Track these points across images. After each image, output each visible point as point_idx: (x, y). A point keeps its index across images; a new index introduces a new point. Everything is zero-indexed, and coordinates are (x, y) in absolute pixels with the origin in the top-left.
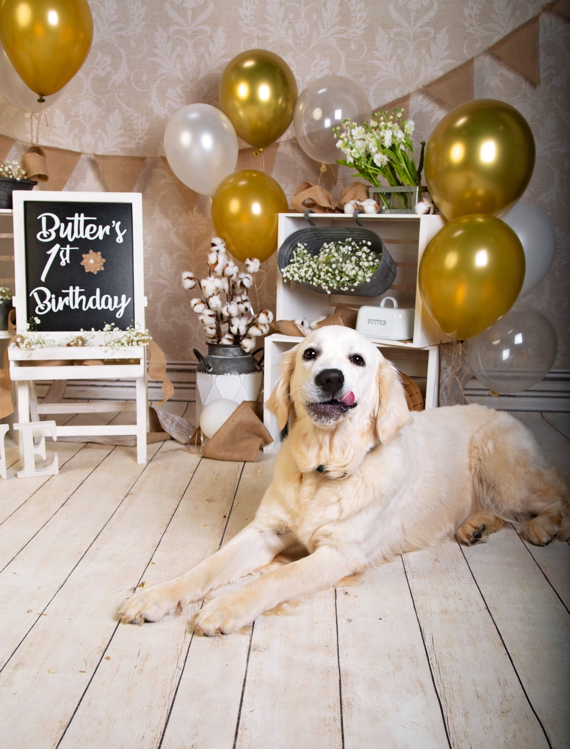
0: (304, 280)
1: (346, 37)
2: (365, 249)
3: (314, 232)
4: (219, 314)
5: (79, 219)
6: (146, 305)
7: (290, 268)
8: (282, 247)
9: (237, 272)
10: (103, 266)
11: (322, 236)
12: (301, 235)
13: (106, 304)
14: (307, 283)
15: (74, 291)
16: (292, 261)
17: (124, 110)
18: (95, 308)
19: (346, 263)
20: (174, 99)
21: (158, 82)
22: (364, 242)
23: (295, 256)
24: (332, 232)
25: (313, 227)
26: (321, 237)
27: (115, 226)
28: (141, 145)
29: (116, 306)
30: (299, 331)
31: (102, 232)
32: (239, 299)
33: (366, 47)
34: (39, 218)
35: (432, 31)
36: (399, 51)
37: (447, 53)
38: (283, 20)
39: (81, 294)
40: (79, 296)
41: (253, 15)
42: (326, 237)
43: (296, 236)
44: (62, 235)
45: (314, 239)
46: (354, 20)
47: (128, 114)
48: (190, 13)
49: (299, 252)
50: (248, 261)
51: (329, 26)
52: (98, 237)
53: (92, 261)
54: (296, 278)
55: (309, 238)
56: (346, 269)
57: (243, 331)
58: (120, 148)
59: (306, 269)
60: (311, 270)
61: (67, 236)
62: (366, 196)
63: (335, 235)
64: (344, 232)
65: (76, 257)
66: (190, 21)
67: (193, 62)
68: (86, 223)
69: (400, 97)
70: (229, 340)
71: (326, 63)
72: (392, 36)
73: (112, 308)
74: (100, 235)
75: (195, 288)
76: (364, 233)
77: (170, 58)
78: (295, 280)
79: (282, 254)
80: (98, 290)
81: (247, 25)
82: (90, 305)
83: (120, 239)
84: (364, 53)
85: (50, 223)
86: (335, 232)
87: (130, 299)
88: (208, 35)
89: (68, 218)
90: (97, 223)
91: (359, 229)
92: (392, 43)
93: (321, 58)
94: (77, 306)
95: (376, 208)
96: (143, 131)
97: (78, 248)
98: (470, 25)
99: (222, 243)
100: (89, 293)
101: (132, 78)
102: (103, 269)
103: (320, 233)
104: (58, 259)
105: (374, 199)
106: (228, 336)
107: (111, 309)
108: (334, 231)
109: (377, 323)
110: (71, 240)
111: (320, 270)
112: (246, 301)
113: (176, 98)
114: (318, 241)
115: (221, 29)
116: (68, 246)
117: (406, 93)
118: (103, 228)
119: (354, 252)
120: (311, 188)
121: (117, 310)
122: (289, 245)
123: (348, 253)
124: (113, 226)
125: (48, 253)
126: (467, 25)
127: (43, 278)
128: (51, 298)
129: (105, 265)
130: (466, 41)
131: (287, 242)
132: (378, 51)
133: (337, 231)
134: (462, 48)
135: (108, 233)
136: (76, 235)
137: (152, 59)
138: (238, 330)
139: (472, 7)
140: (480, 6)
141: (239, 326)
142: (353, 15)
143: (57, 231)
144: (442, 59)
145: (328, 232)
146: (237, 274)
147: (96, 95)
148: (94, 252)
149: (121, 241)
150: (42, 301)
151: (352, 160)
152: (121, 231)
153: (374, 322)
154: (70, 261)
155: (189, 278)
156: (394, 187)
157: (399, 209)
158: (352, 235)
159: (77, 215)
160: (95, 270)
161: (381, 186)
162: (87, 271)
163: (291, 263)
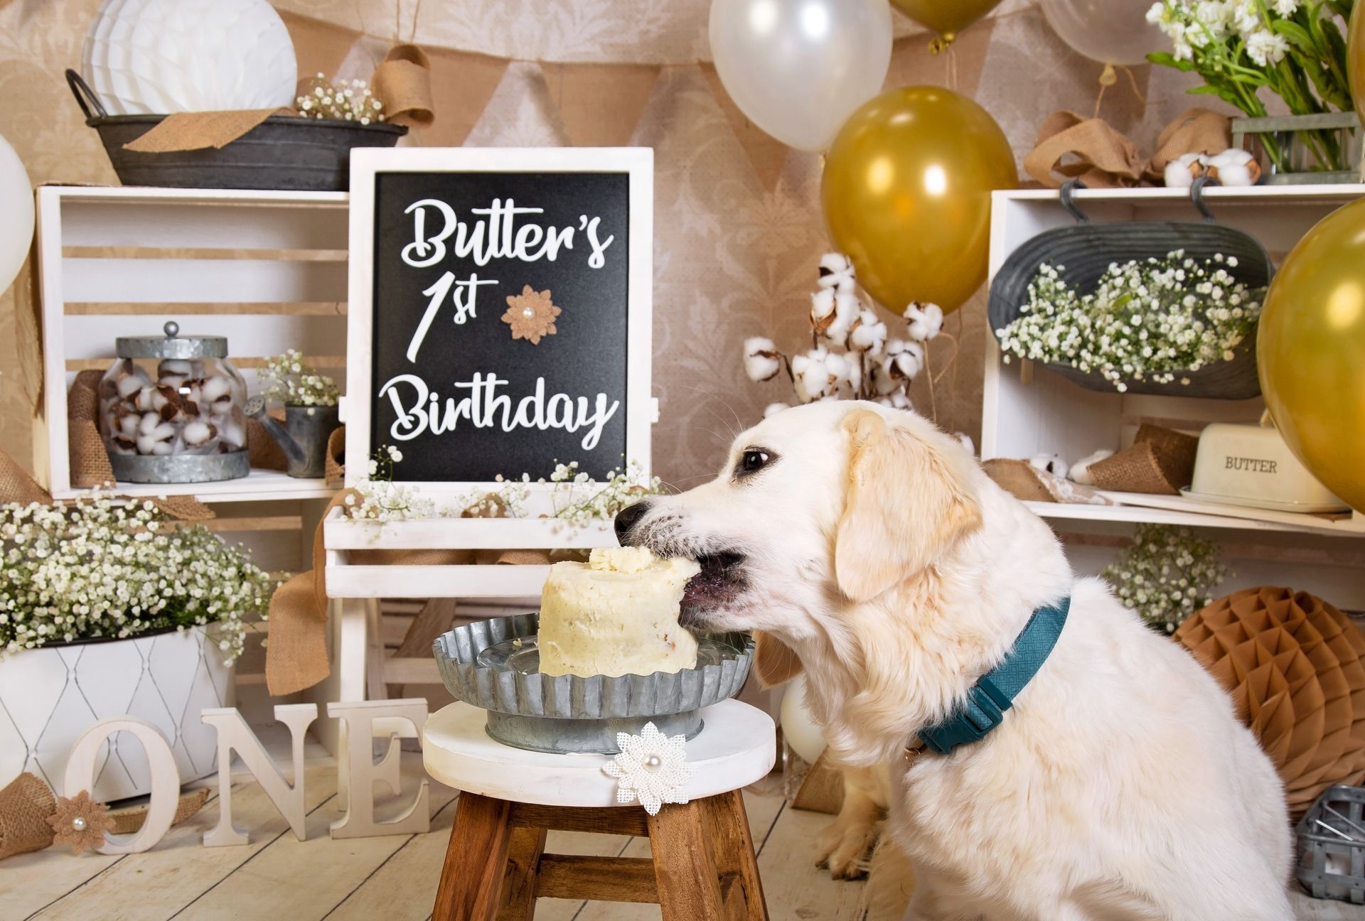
0: (1056, 358)
2: (1221, 275)
3: (1084, 237)
5: (502, 211)
6: (656, 420)
7: (1020, 327)
8: (999, 276)
9: (885, 338)
10: (555, 323)
11: (1104, 245)
12: (1050, 245)
13: (560, 416)
14: (1063, 363)
15: (484, 383)
16: (1024, 309)
18: (531, 425)
19: (1167, 312)
22: (1219, 257)
23: (1033, 298)
24: (1132, 235)
25: (1081, 223)
26: (1102, 249)
27: (586, 228)
29: (581, 421)
30: (1041, 487)
31: (554, 243)
34: (408, 211)
39: (499, 391)
40: (495, 397)
42: (1114, 249)
43: (1036, 248)
44: (461, 252)
45: (1085, 253)
49: (1042, 287)
50: (912, 311)
52: (545, 255)
53: (528, 313)
54: (1036, 351)
55: (1070, 252)
56: (1168, 327)
59: (1063, 329)
60: (1074, 331)
61: (471, 253)
62: (1224, 143)
63: (1142, 242)
64: (1164, 235)
65: (491, 303)
68: (519, 221)
73: (573, 425)
74: (551, 250)
76: (1217, 236)
78: (1031, 356)
79: (998, 292)
80: (541, 383)
82: (521, 417)
83: (597, 259)
85: (435, 222)
86: (1140, 235)
87: (616, 404)
89: (476, 211)
90: (543, 222)
91: (1205, 226)
94: (488, 421)
95: (1252, 172)
97: (496, 282)
99: (848, 267)
100: (517, 390)
102: (553, 331)
103: (1099, 239)
104: (448, 307)
105: (1246, 148)
107: (571, 429)
108: (1136, 231)
109: (1251, 466)
110: (480, 261)
111: (1099, 332)
114: (1095, 258)
116: (474, 276)
118: (558, 233)
119: (1191, 283)
120: (1079, 126)
121: (584, 430)
122: (1019, 270)
123: (1173, 287)
124: (581, 228)
125: (427, 293)
127: (412, 354)
128: (428, 401)
129: (559, 322)
131: (1013, 262)
133: (1144, 232)
135: (569, 245)
136: (493, 251)
143: (450, 242)
145: (1122, 236)
146: (884, 342)
148: (534, 290)
149: (601, 263)
150: (407, 409)
151: (1188, 53)
152: (601, 240)
153: (1244, 465)
154: (477, 312)
155: (761, 353)
156: (1302, 117)
157: (1314, 172)
158: (1187, 242)
159: (497, 202)
160: (536, 333)
161: (1265, 114)
162: (516, 336)
163: (1024, 315)
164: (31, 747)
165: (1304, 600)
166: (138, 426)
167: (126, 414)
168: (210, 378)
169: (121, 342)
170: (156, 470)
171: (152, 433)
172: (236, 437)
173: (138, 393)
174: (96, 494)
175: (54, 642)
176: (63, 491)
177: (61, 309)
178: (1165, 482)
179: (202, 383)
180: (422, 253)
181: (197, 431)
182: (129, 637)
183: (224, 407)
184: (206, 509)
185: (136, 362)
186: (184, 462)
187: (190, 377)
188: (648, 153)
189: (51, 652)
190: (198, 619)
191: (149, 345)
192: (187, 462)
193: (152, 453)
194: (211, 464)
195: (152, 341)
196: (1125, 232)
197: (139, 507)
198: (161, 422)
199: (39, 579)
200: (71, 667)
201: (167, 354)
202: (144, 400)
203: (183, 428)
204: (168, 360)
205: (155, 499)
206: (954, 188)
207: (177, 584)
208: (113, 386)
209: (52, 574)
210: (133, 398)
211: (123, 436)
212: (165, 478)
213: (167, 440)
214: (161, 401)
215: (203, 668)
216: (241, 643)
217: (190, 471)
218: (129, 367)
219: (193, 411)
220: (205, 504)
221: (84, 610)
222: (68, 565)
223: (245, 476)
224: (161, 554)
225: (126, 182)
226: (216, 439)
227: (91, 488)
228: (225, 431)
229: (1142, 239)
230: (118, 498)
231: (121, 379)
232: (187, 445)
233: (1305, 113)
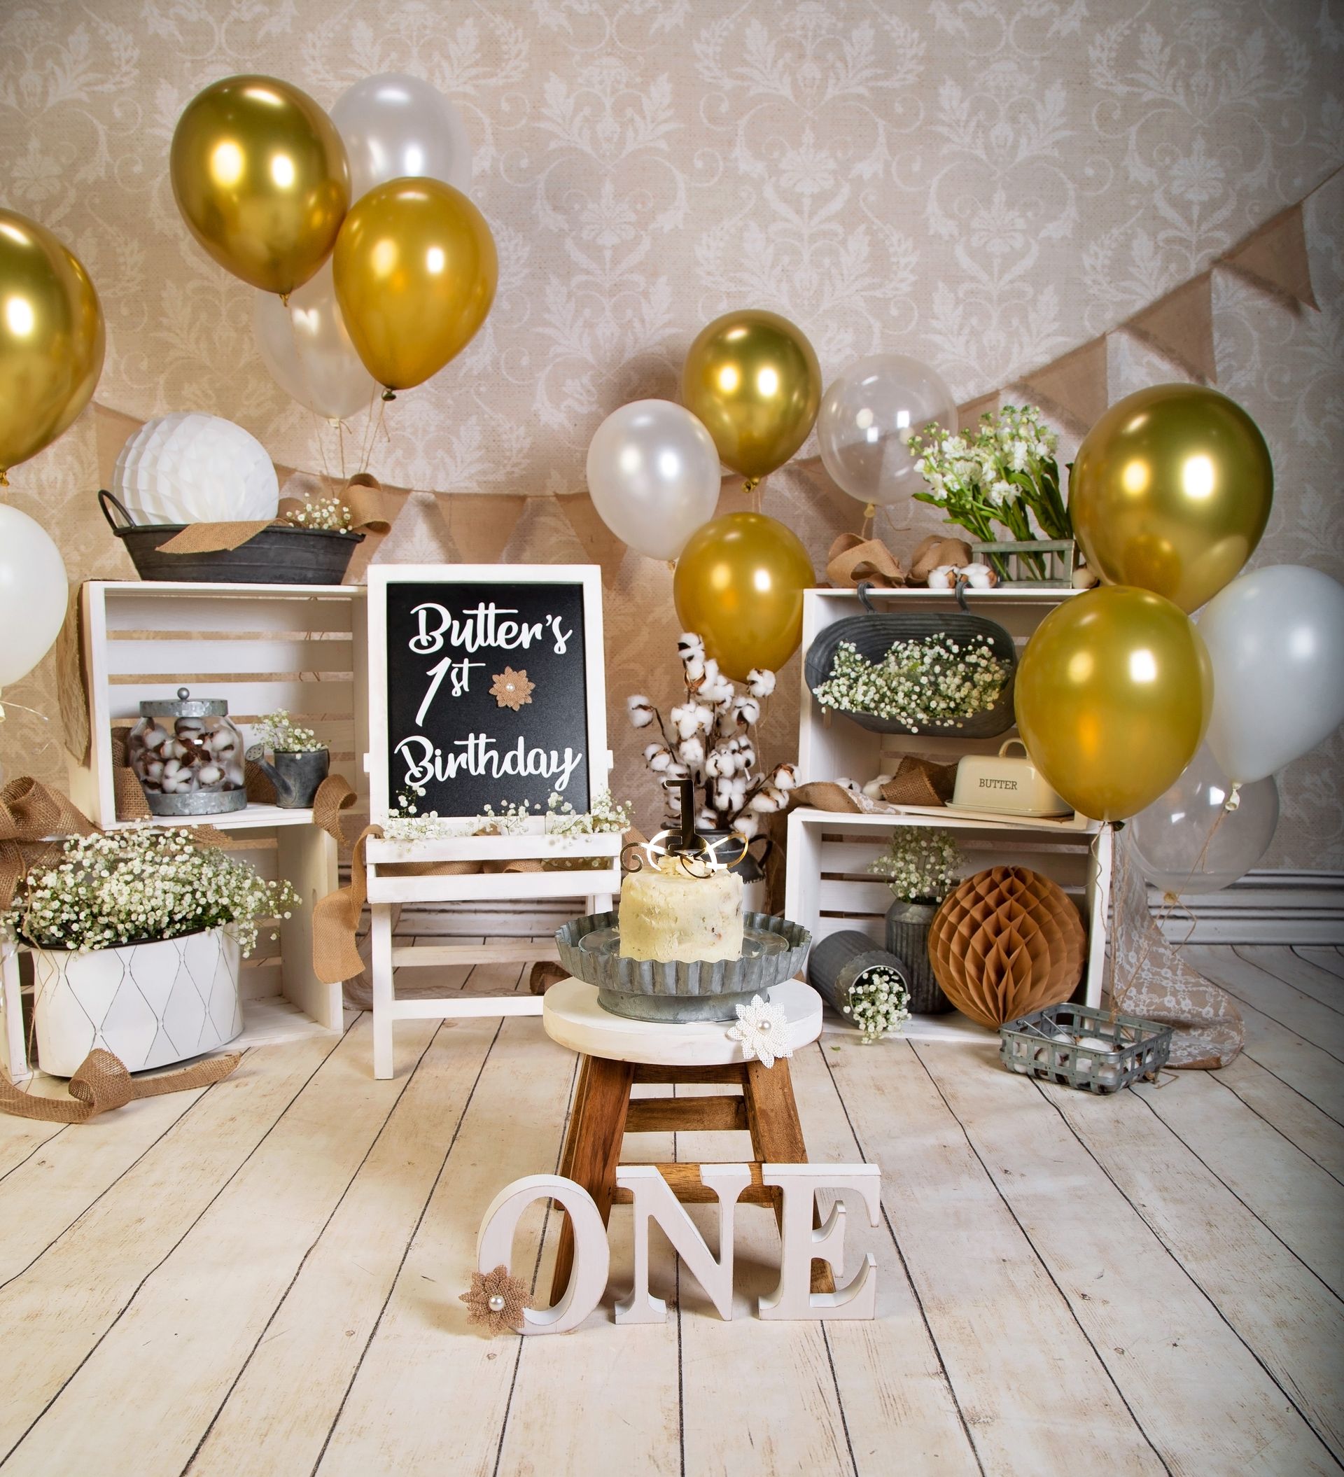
0: (859, 709)
1: (882, 296)
2: (984, 650)
3: (872, 623)
4: (694, 773)
5: (486, 612)
6: (611, 766)
7: (830, 686)
8: (811, 650)
9: (733, 695)
10: (530, 695)
11: (885, 629)
12: (846, 629)
13: (537, 765)
14: (866, 713)
15: (477, 742)
16: (833, 674)
17: (486, 416)
18: (516, 772)
19: (946, 676)
20: (577, 396)
21: (549, 368)
22: (980, 638)
23: (836, 667)
24: (907, 622)
25: (870, 613)
26: (883, 632)
27: (551, 624)
28: (516, 475)
29: (554, 769)
30: (850, 801)
31: (527, 636)
32: (734, 745)
33: (916, 314)
34: (413, 612)
35: (1030, 290)
36: (974, 321)
37: (1056, 325)
38: (773, 266)
39: (489, 747)
40: (486, 752)
41: (719, 258)
42: (892, 632)
43: (836, 631)
44: (455, 642)
45: (869, 635)
46: (895, 268)
47: (493, 423)
48: (608, 254)
49: (843, 658)
50: (753, 675)
51: (852, 278)
52: (521, 644)
53: (510, 687)
54: (846, 704)
55: (860, 633)
56: (946, 686)
57: (738, 804)
58: (477, 481)
59: (865, 688)
60: (873, 689)
61: (464, 643)
62: (965, 560)
63: (913, 628)
64: (930, 622)
65: (481, 680)
66: (608, 267)
67: (612, 334)
68: (499, 619)
69: (977, 395)
70: (710, 820)
71: (848, 337)
72: (961, 295)
73: (547, 773)
74: (525, 640)
75: (650, 726)
76: (970, 623)
77: (571, 327)
78: (842, 708)
79: (810, 662)
80: (521, 740)
81: (709, 273)
82: (507, 766)
83: (560, 647)
84: (914, 323)
85: (434, 621)
86: (914, 622)
87: (580, 756)
88: (641, 290)
89: (465, 612)
90: (519, 620)
91: (962, 616)
92: (961, 308)
93: (839, 329)
94: (482, 770)
95: (992, 580)
96: (520, 451)
97: (484, 665)
98: (1094, 281)
99: (700, 643)
100: (503, 746)
101: (502, 363)
102: (530, 701)
103: (882, 625)
104: (447, 684)
105: (985, 564)
106: (707, 813)
107: (546, 776)
108: (911, 619)
109: (998, 785)
110: (470, 649)
111: (894, 691)
112: (747, 747)
113: (581, 394)
114: (876, 638)
115: (663, 280)
116: (466, 660)
117: (989, 388)
118: (530, 629)
119: (962, 656)
120: (864, 544)
121: (556, 776)
122: (824, 646)
123: (948, 657)
124: (547, 625)
125: (430, 673)
126: (1089, 282)
127: (419, 720)
128: (434, 756)
129: (534, 694)
130: (1089, 308)
131: (821, 638)
132: (938, 319)
133: (916, 619)
134: (1081, 318)
135: (539, 637)
136: (480, 641)
137: (540, 330)
138: (730, 802)
139: (1096, 254)
140: (1110, 253)
141: (731, 794)
142: (894, 260)
143: (447, 635)
144: (1049, 335)
145: (899, 622)
146: (733, 698)
147: (436, 392)
148: (514, 670)
149: (564, 650)
150: (417, 762)
151: (944, 494)
152: (563, 632)
153: (993, 784)
154: (469, 687)
155: (640, 706)
156: (1025, 542)
157: (1031, 581)
158: (947, 628)
159: (482, 605)
160: (517, 702)
161: (995, 540)
162: (501, 704)
163: (832, 679)
164: (98, 1027)
165: (1019, 875)
166: (163, 771)
167: (152, 761)
168: (218, 732)
169: (144, 705)
170: (179, 805)
171: (175, 776)
172: (237, 777)
173: (162, 744)
174: (137, 825)
175: (115, 944)
176: (110, 824)
177: (106, 679)
178: (936, 797)
179: (212, 735)
180: (425, 643)
181: (210, 774)
182: (171, 938)
183: (229, 755)
184: (223, 835)
185: (156, 720)
186: (200, 799)
187: (203, 731)
188: (596, 569)
189: (112, 950)
190: (220, 921)
191: (170, 707)
192: (203, 798)
193: (175, 792)
194: (221, 799)
195: (172, 704)
196: (902, 620)
197: (177, 835)
198: (181, 768)
199: (103, 894)
200: (127, 964)
201: (184, 713)
202: (167, 750)
203: (198, 771)
204: (183, 718)
205: (188, 827)
206: (777, 587)
207: (209, 894)
208: (140, 740)
209: (115, 890)
210: (158, 749)
211: (150, 779)
212: (187, 811)
213: (187, 781)
214: (181, 750)
215: (222, 957)
216: (254, 938)
217: (206, 805)
218: (151, 724)
219: (206, 757)
220: (222, 831)
221: (142, 918)
222: (127, 883)
223: (244, 808)
224: (196, 871)
225: (145, 577)
226: (224, 779)
227: (134, 821)
228: (229, 774)
229: (914, 625)
230: (155, 828)
231: (147, 734)
232: (202, 785)
233: (1026, 540)
